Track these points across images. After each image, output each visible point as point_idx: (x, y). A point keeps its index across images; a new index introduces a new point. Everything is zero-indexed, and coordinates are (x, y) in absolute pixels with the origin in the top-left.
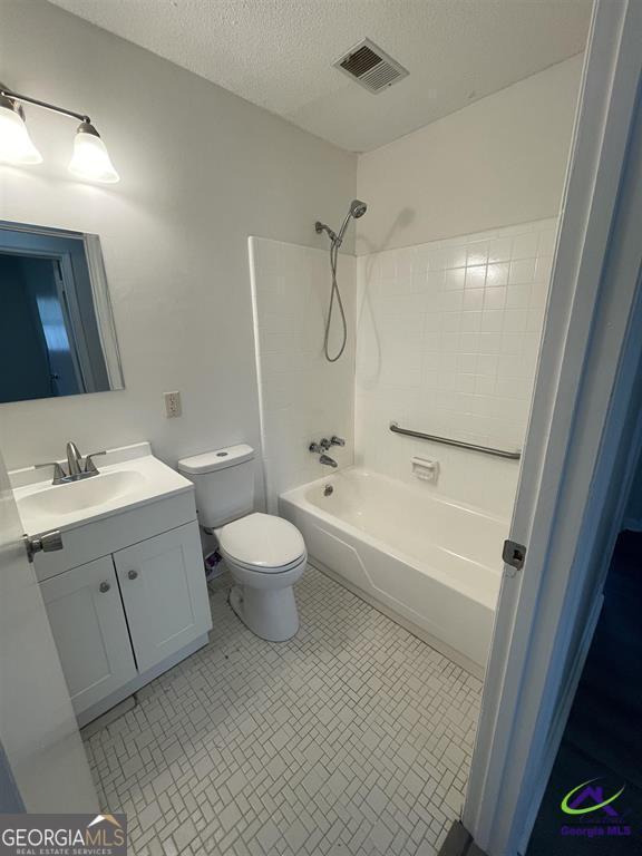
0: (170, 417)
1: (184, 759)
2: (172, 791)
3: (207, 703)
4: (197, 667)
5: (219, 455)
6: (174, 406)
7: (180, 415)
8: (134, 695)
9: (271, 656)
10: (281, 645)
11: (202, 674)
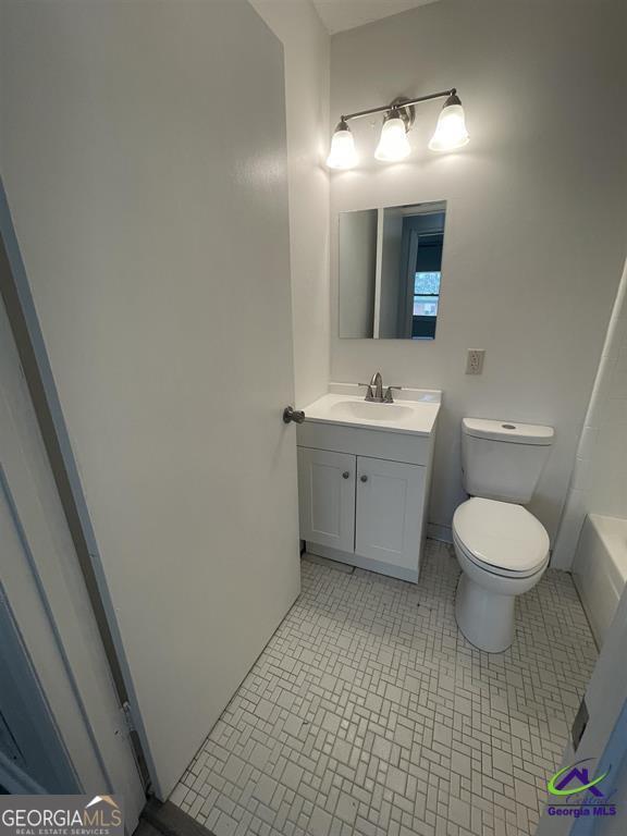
0: (467, 373)
1: (340, 625)
2: (323, 631)
3: (379, 615)
4: (396, 590)
5: (504, 426)
6: (476, 363)
7: (480, 373)
8: (355, 567)
9: (450, 642)
10: (468, 645)
11: (394, 597)
